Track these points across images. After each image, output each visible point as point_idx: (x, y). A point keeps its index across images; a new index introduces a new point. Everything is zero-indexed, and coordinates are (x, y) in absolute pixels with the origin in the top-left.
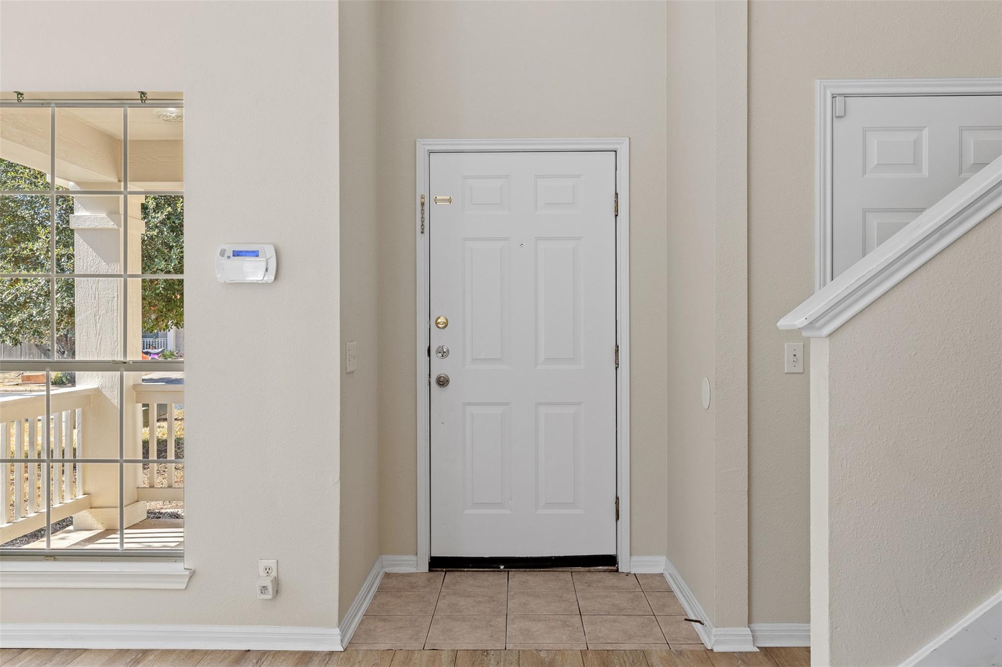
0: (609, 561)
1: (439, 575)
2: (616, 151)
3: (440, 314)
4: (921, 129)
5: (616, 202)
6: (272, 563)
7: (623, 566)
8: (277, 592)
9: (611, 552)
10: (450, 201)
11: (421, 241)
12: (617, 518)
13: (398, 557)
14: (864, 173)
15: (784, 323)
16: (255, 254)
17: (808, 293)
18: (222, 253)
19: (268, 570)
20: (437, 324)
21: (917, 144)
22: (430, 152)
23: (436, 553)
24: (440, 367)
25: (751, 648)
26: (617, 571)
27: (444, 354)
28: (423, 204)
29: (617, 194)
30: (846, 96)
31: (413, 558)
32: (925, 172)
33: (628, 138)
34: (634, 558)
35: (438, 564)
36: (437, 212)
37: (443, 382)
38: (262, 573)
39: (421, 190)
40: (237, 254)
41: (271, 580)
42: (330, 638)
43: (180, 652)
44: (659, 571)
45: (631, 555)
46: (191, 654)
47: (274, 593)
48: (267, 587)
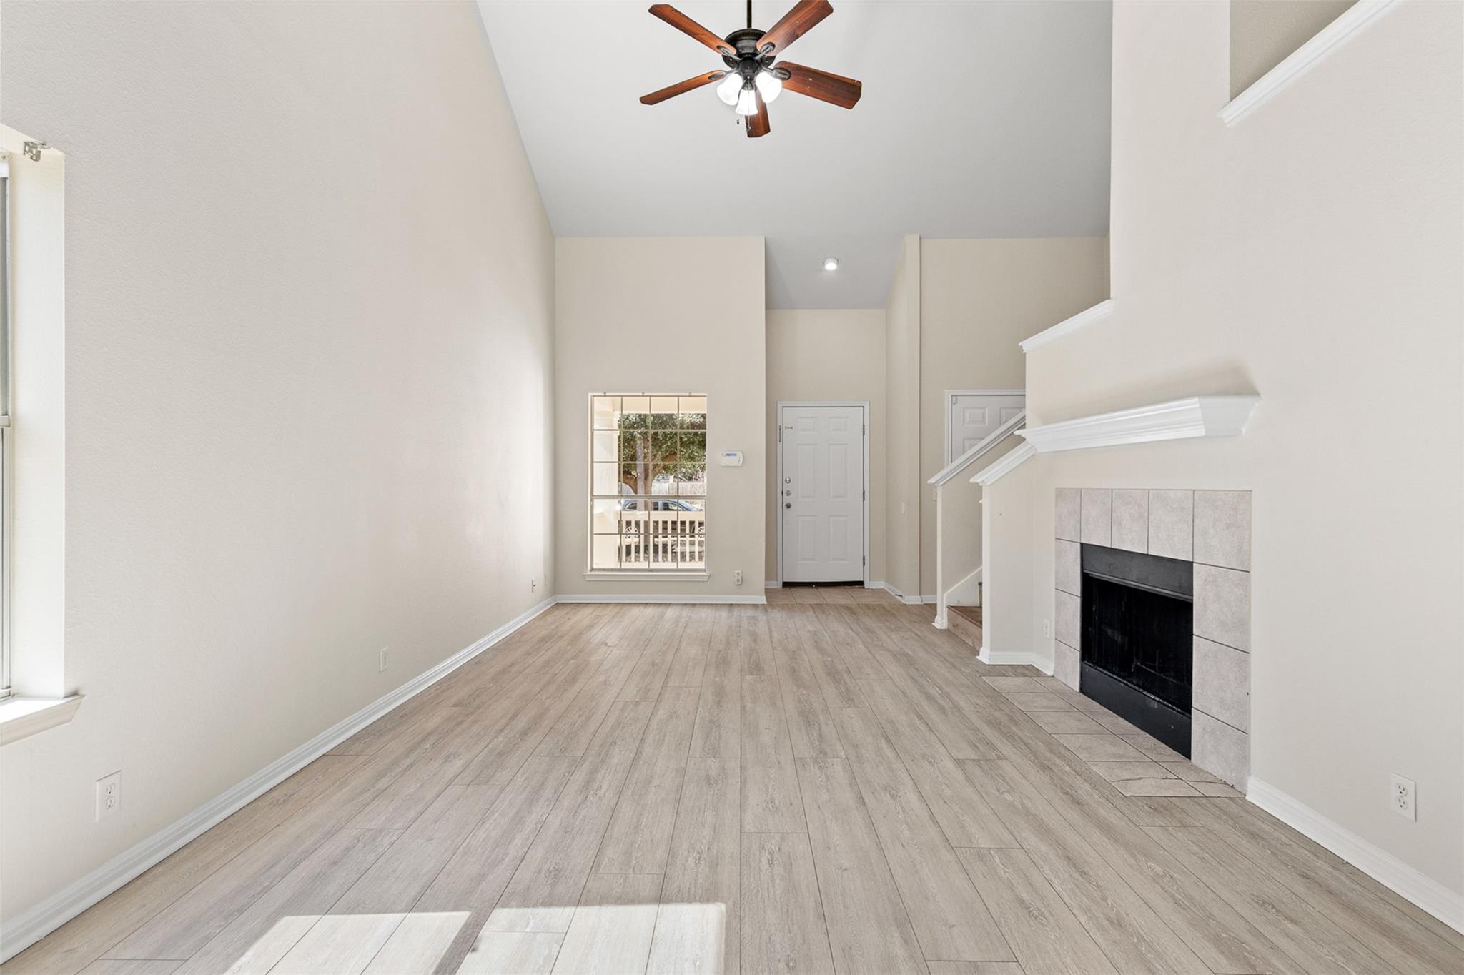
0: (860, 584)
1: (788, 590)
2: (863, 407)
3: (786, 476)
4: (985, 408)
5: (864, 429)
6: (740, 571)
7: (866, 586)
9: (862, 580)
10: (792, 428)
11: (779, 445)
12: (864, 565)
13: (771, 582)
14: (964, 424)
15: (929, 482)
16: (735, 455)
17: (942, 468)
18: (722, 454)
19: (738, 574)
20: (786, 481)
21: (984, 414)
22: (784, 407)
23: (785, 580)
24: (787, 500)
25: (920, 603)
26: (864, 588)
27: (789, 494)
28: (780, 430)
29: (864, 426)
30: (956, 396)
31: (775, 582)
32: (987, 424)
33: (869, 402)
34: (872, 582)
35: (786, 585)
36: (786, 433)
37: (788, 506)
38: (736, 574)
39: (779, 423)
40: (728, 455)
41: (740, 578)
42: (762, 600)
43: (707, 604)
44: (882, 587)
45: (870, 581)
46: (712, 604)
47: (741, 582)
48: (738, 580)
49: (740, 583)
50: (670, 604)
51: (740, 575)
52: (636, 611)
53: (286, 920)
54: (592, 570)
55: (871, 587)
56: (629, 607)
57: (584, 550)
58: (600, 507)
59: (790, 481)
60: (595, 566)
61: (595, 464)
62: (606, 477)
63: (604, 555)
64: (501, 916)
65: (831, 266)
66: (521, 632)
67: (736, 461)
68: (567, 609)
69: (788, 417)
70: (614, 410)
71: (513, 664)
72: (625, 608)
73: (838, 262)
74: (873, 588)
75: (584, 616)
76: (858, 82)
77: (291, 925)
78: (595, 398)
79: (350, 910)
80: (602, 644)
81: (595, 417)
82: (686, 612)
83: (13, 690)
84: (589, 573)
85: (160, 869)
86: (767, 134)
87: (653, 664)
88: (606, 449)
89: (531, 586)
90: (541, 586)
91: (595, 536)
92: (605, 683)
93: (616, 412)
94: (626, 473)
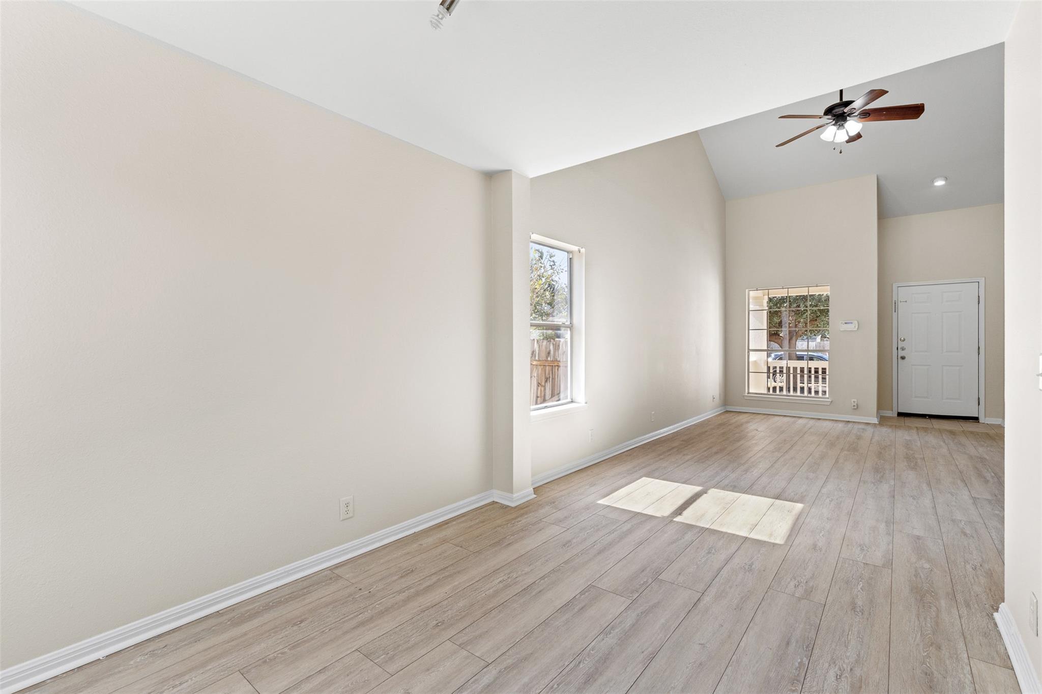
0: (976, 419)
1: (902, 419)
2: (979, 282)
3: (901, 337)
5: (979, 299)
6: (856, 400)
7: (982, 420)
8: (857, 407)
9: (977, 416)
10: (906, 302)
11: (895, 315)
12: (979, 405)
13: (884, 411)
16: (852, 323)
18: (842, 323)
19: (854, 402)
20: (901, 340)
22: (898, 287)
23: (900, 411)
24: (901, 353)
26: (979, 422)
27: (903, 349)
28: (895, 303)
29: (979, 296)
31: (891, 412)
33: (984, 279)
34: (987, 418)
35: (900, 414)
36: (901, 306)
37: (903, 358)
38: (853, 402)
39: (895, 298)
40: (846, 323)
41: (855, 405)
42: (875, 421)
43: (830, 420)
44: (1000, 423)
45: (985, 417)
46: (833, 420)
47: (857, 408)
48: (854, 406)
49: (855, 408)
50: (801, 417)
51: (856, 403)
52: (777, 418)
53: (644, 478)
54: (749, 393)
55: (986, 422)
56: (772, 416)
57: (743, 381)
58: (753, 357)
59: (905, 340)
60: (750, 391)
61: (750, 331)
62: (758, 339)
63: (757, 385)
64: (713, 492)
65: (940, 183)
66: (708, 420)
67: (853, 327)
68: (732, 414)
69: (902, 294)
70: (764, 295)
71: (706, 432)
72: (770, 416)
73: (946, 179)
74: (988, 423)
75: (743, 418)
76: (921, 104)
77: (645, 480)
78: (751, 292)
79: (664, 479)
80: (755, 429)
81: (751, 300)
82: (812, 422)
83: (573, 400)
84: (746, 395)
85: (602, 462)
86: (860, 139)
87: (785, 440)
88: (758, 322)
89: (712, 398)
90: (717, 400)
91: (750, 373)
92: (756, 444)
93: (765, 296)
94: (773, 336)
